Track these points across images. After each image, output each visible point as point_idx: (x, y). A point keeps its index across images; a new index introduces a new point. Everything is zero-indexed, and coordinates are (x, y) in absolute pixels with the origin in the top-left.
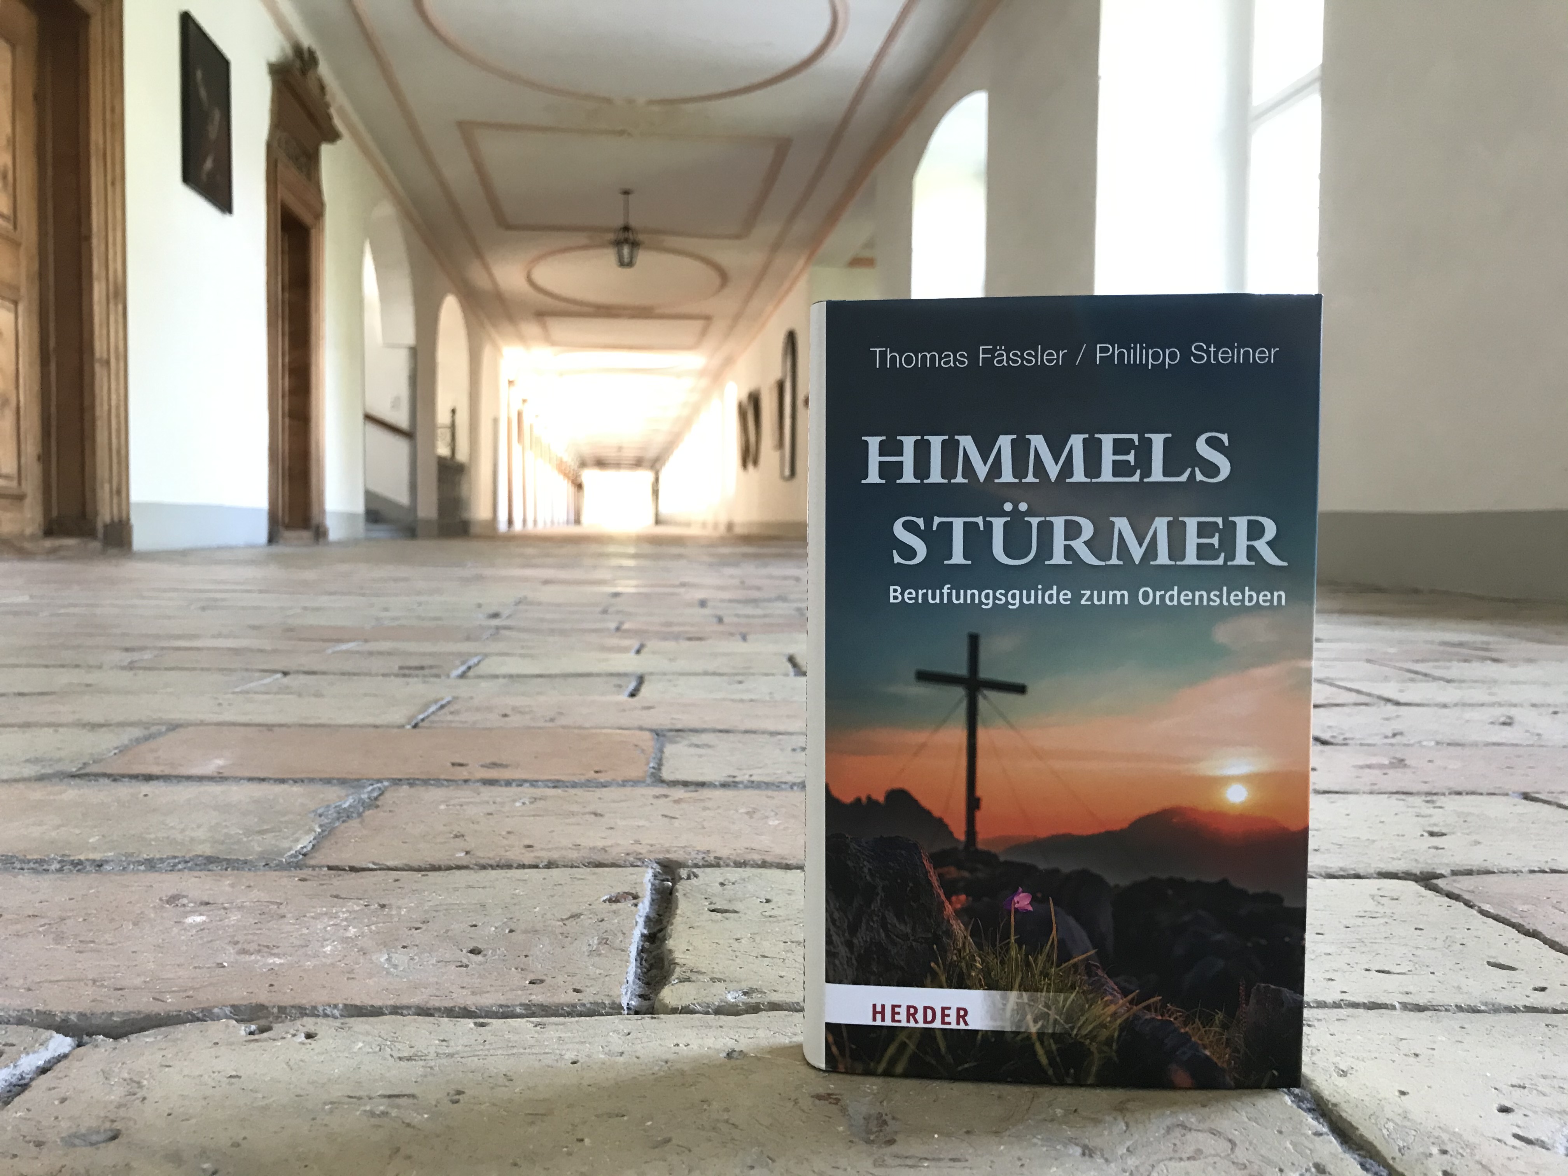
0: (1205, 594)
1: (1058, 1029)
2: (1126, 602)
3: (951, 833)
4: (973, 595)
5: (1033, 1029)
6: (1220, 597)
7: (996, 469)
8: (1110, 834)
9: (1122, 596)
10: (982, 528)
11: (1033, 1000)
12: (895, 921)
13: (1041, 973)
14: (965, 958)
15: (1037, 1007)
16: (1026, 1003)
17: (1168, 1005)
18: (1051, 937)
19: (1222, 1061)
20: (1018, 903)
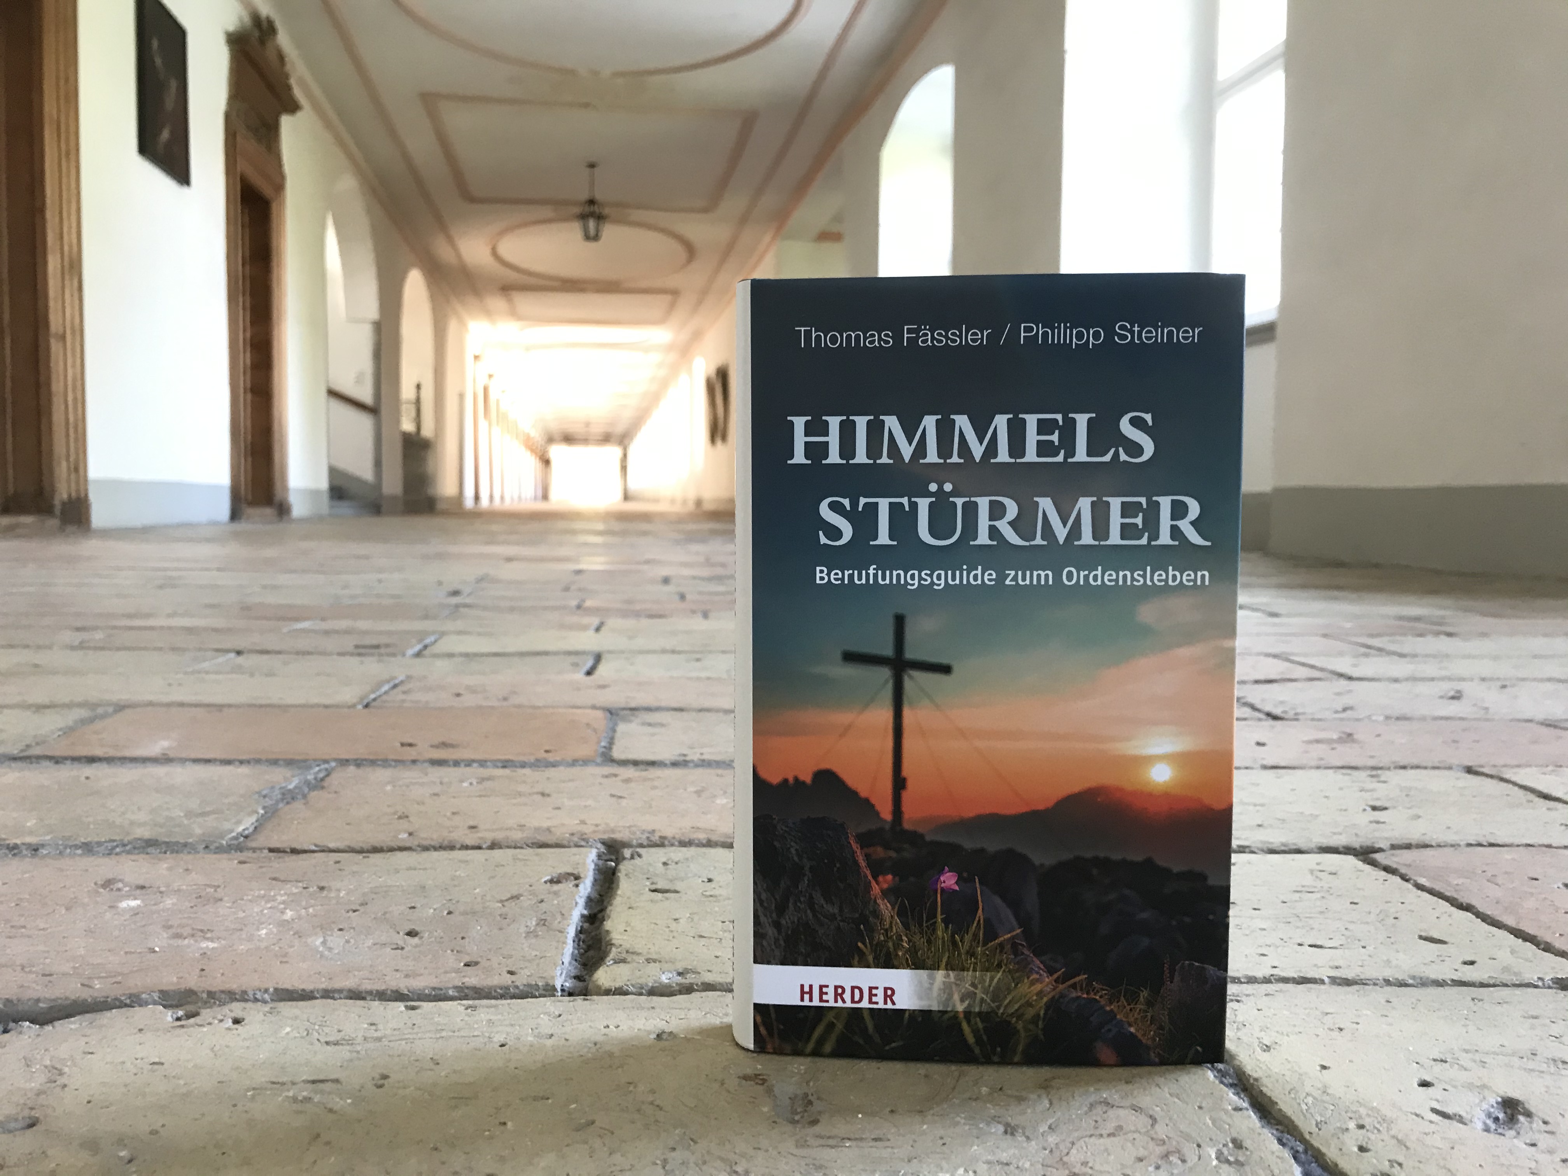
0: (1128, 573)
1: (985, 1008)
2: (1051, 582)
3: (877, 814)
4: (898, 575)
5: (960, 1008)
6: (1144, 576)
7: (921, 450)
8: (1035, 814)
9: (1047, 576)
10: (907, 509)
11: (960, 980)
12: (822, 901)
13: (968, 952)
14: (892, 936)
15: (964, 986)
16: (953, 982)
17: (1094, 983)
18: (977, 916)
19: (1146, 1037)
20: (944, 882)
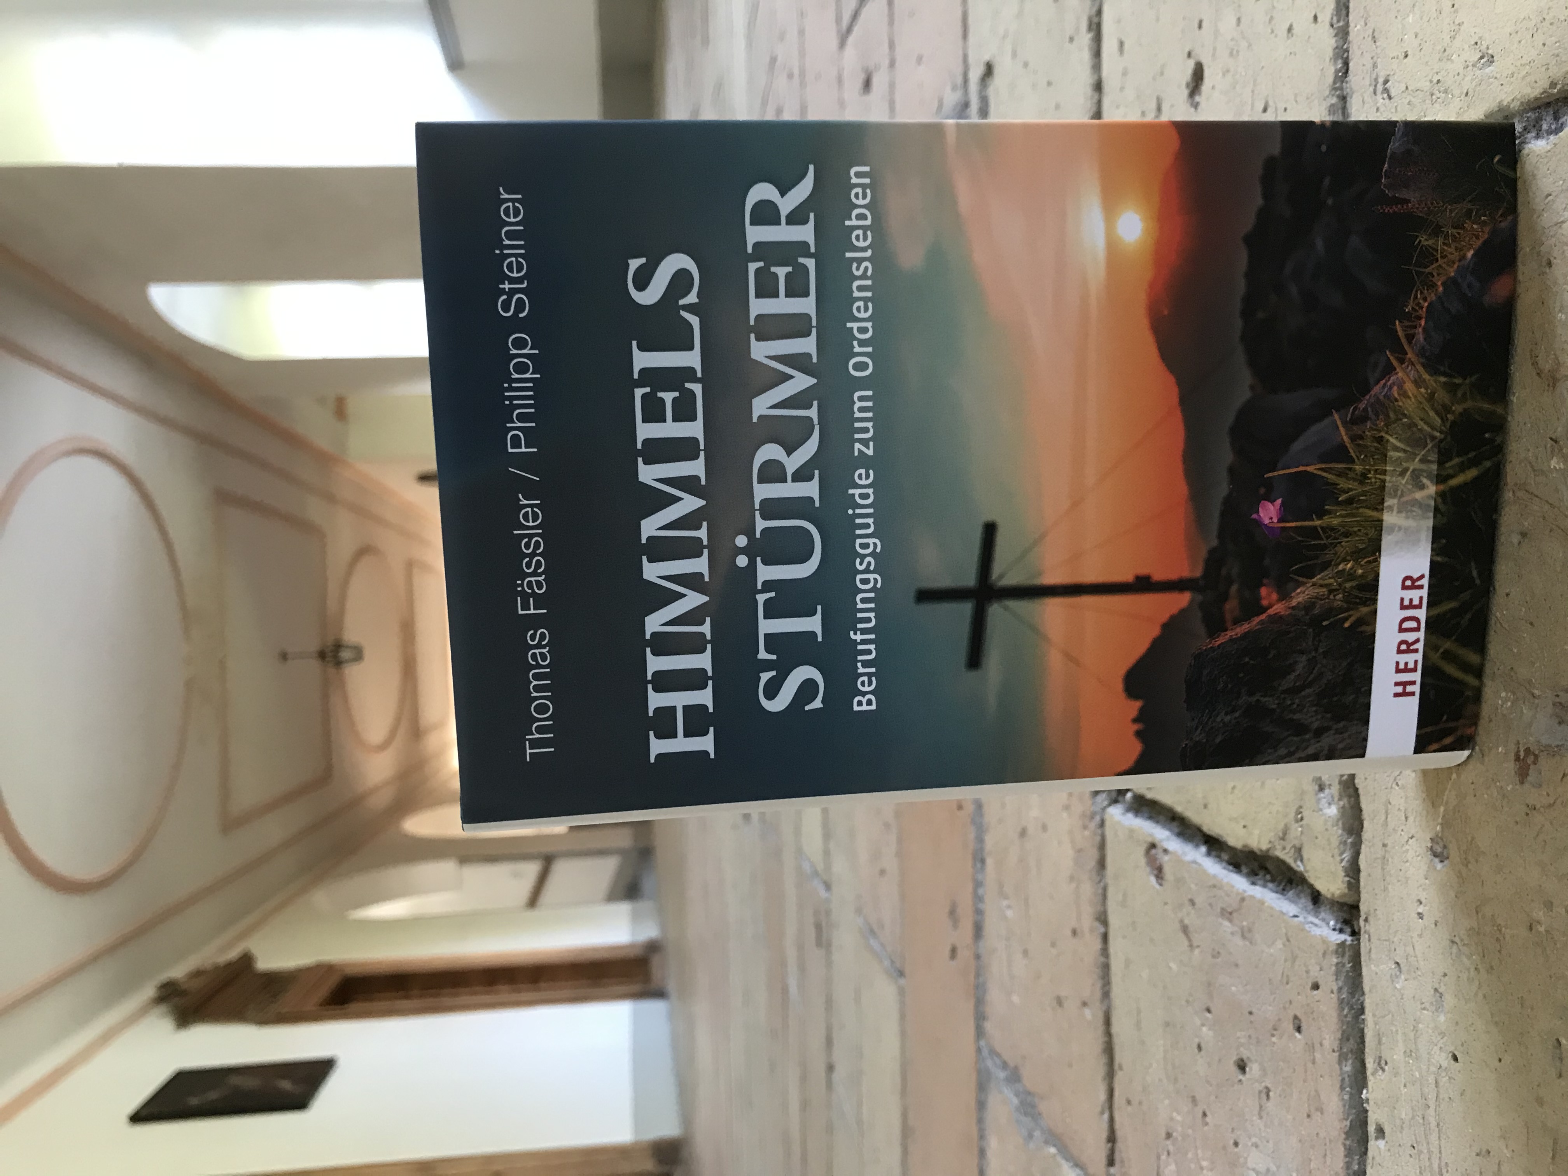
0: (856, 284)
1: (1434, 457)
2: (870, 393)
3: (1183, 611)
4: (863, 601)
6: (860, 261)
7: (691, 581)
8: (1185, 401)
9: (861, 399)
10: (773, 594)
11: (1396, 491)
12: (1292, 676)
13: (1361, 483)
14: (1340, 585)
15: (1404, 485)
16: (1399, 500)
17: (1407, 310)
18: (1315, 472)
19: (1480, 234)
20: (1271, 518)
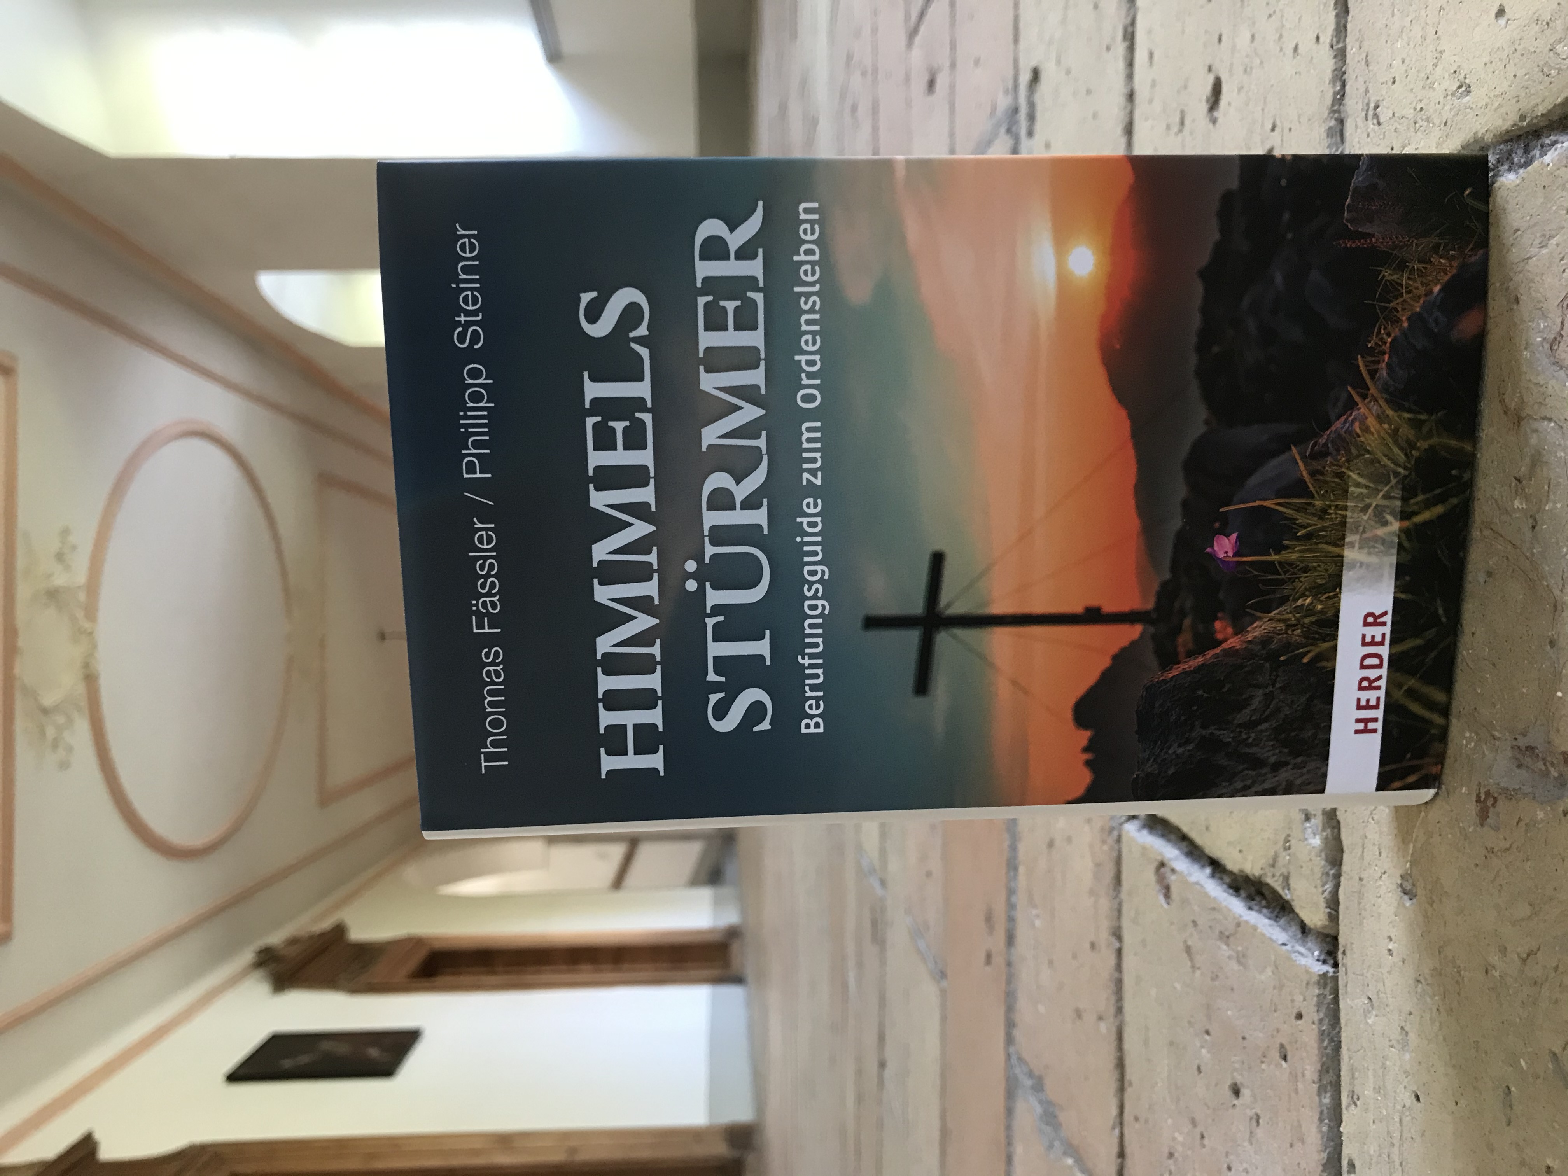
0: (804, 317)
1: (1397, 493)
2: (818, 424)
3: (1133, 644)
4: (811, 626)
5: (1395, 526)
6: (808, 295)
7: (642, 604)
8: (1136, 434)
9: (809, 430)
10: (721, 618)
11: (1357, 528)
12: (1247, 711)
13: (1321, 518)
14: (1298, 620)
15: (1367, 521)
16: (1361, 536)
17: (1370, 345)
18: (1273, 506)
19: (1448, 269)
20: (1226, 552)
